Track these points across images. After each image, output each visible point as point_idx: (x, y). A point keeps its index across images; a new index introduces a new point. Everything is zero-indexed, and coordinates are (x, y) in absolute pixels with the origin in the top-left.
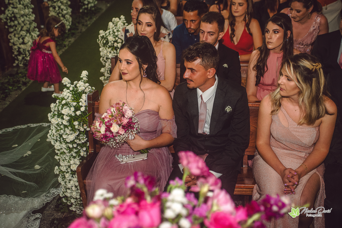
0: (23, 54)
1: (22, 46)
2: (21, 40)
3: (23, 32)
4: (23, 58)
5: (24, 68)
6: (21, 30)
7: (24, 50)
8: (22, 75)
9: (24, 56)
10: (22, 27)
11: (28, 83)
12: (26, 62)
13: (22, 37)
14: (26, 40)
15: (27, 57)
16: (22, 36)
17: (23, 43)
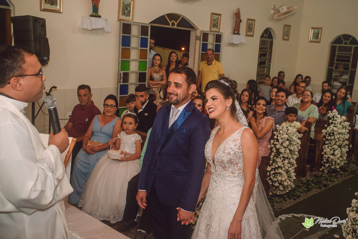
0: (330, 163)
1: (332, 157)
2: (332, 152)
3: (336, 146)
4: (329, 166)
5: (327, 174)
6: (335, 144)
7: (332, 160)
8: (325, 178)
9: (331, 164)
10: (336, 142)
11: (328, 186)
12: (331, 170)
13: (333, 150)
14: (336, 153)
15: (333, 166)
16: (334, 148)
17: (333, 154)
